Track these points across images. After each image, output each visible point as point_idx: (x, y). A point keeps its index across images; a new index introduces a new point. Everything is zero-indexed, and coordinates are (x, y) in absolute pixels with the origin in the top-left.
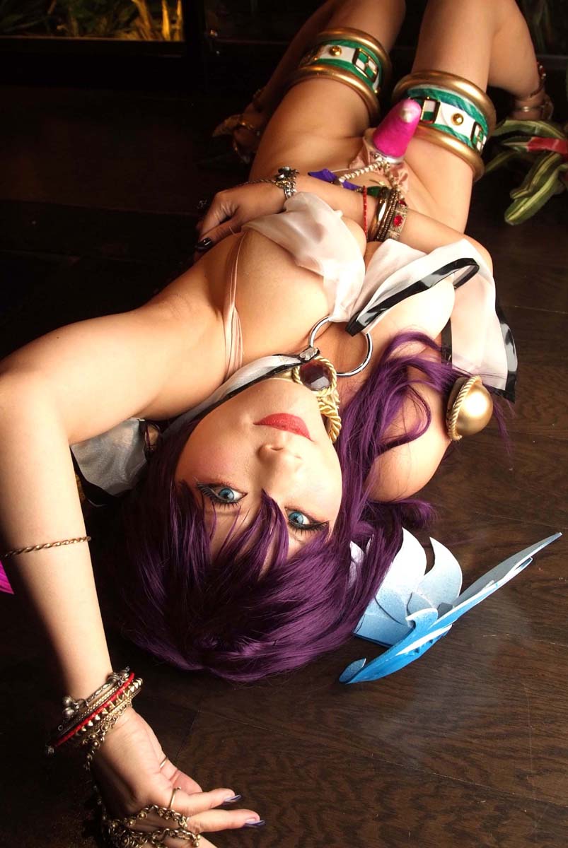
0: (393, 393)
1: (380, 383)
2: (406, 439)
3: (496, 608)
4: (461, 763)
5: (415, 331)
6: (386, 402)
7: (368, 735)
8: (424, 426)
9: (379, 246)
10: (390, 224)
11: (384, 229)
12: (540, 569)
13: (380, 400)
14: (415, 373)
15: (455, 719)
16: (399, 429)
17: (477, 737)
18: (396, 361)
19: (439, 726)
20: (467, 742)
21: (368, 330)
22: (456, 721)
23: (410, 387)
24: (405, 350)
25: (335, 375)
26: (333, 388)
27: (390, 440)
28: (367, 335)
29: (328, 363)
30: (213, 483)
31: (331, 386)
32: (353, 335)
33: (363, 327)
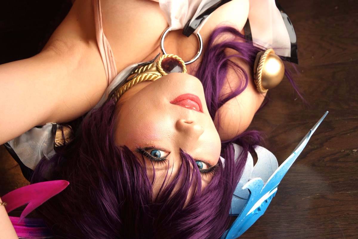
0: (219, 67)
1: (210, 62)
2: (233, 95)
3: (305, 180)
5: (225, 25)
6: (216, 73)
8: (245, 84)
12: (327, 148)
13: (212, 74)
14: (231, 51)
16: (227, 89)
18: (217, 46)
21: (198, 32)
23: (229, 60)
25: (184, 64)
26: (185, 72)
27: (224, 97)
28: (198, 34)
29: (178, 58)
30: (148, 147)
31: (183, 71)
32: (188, 36)
33: (194, 30)
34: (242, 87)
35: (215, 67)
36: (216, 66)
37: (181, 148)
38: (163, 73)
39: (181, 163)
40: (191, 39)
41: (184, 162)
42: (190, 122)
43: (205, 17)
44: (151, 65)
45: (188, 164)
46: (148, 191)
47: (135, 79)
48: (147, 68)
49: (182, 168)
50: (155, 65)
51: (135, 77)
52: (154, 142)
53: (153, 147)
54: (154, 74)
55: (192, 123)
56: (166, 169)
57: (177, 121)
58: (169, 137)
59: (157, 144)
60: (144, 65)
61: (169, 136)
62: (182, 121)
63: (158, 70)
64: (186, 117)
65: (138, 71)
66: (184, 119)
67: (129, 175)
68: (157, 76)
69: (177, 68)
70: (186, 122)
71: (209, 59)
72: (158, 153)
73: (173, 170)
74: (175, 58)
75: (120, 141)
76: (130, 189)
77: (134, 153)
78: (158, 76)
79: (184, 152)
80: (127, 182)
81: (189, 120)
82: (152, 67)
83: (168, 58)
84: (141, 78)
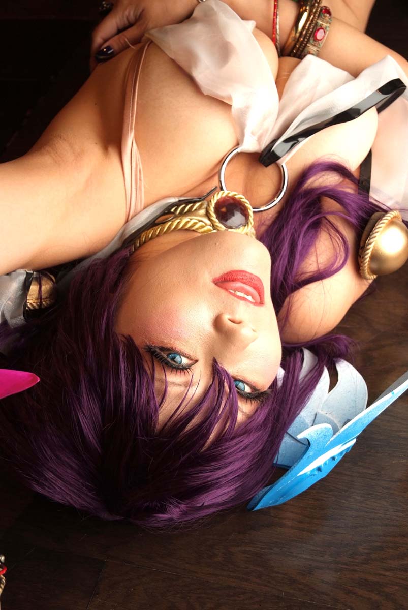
0: (306, 226)
1: (294, 215)
2: (319, 276)
4: (375, 597)
5: (330, 160)
6: (299, 237)
7: (278, 573)
8: (341, 262)
9: (297, 64)
10: (310, 37)
11: (302, 42)
13: (293, 235)
14: (330, 204)
15: (366, 551)
16: (311, 264)
17: (390, 570)
18: (311, 191)
19: (351, 560)
20: (381, 575)
21: (284, 162)
22: (367, 553)
23: (325, 218)
24: (320, 180)
25: (251, 211)
26: (250, 226)
27: (304, 277)
28: (282, 166)
29: (244, 200)
30: (165, 346)
31: (248, 223)
32: (266, 166)
33: (279, 158)
34: (335, 267)
35: (300, 224)
36: (302, 224)
37: (216, 358)
38: (215, 222)
39: (211, 382)
40: (271, 170)
41: (217, 382)
42: (239, 321)
43: (300, 139)
44: (197, 205)
45: (221, 385)
46: (152, 415)
47: (170, 223)
48: (192, 207)
49: (212, 390)
50: (205, 206)
51: (169, 221)
52: (176, 341)
53: (172, 348)
54: (200, 221)
55: (240, 323)
56: (186, 387)
57: (217, 315)
58: (201, 338)
59: (179, 346)
60: (187, 202)
61: (200, 335)
62: (226, 317)
63: (207, 215)
64: (232, 312)
65: (176, 210)
66: (230, 314)
67: (127, 385)
68: (204, 224)
69: (238, 218)
70: (230, 321)
71: (292, 212)
72: (178, 358)
73: (196, 391)
74: (238, 199)
75: (123, 327)
76: (124, 409)
77: (142, 351)
78: (206, 225)
79: (220, 365)
80: (121, 397)
81: (237, 317)
82: (200, 208)
83: (228, 197)
84: (179, 223)
